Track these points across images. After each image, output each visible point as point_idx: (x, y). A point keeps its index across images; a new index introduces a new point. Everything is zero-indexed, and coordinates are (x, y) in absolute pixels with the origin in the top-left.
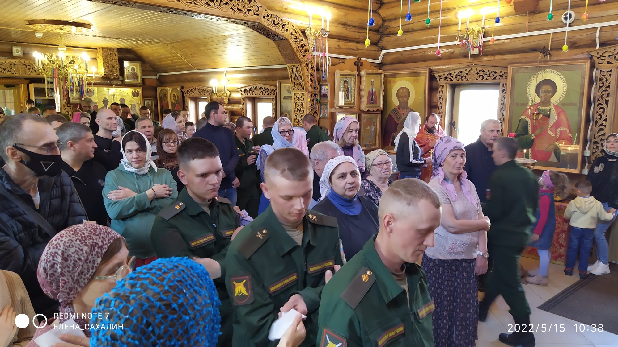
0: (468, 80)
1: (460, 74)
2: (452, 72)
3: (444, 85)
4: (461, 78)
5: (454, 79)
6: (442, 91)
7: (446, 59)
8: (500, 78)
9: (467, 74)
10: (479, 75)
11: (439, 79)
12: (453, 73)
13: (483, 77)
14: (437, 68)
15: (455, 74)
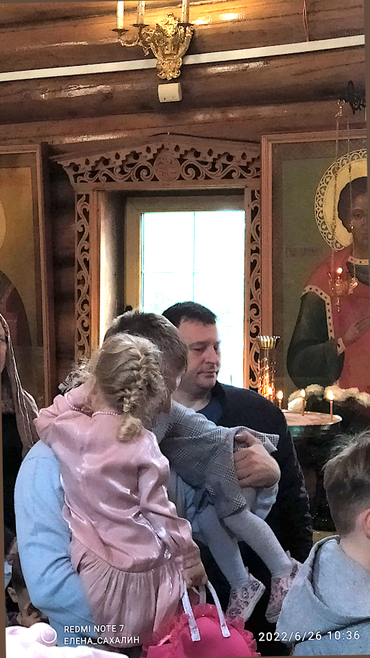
0: (155, 179)
1: (132, 160)
2: (110, 155)
3: (91, 193)
4: (138, 175)
5: (116, 175)
6: (86, 213)
7: (92, 116)
8: (245, 174)
9: (152, 161)
10: (185, 164)
11: (75, 176)
12: (113, 159)
13: (198, 173)
14: (68, 140)
15: (119, 162)
